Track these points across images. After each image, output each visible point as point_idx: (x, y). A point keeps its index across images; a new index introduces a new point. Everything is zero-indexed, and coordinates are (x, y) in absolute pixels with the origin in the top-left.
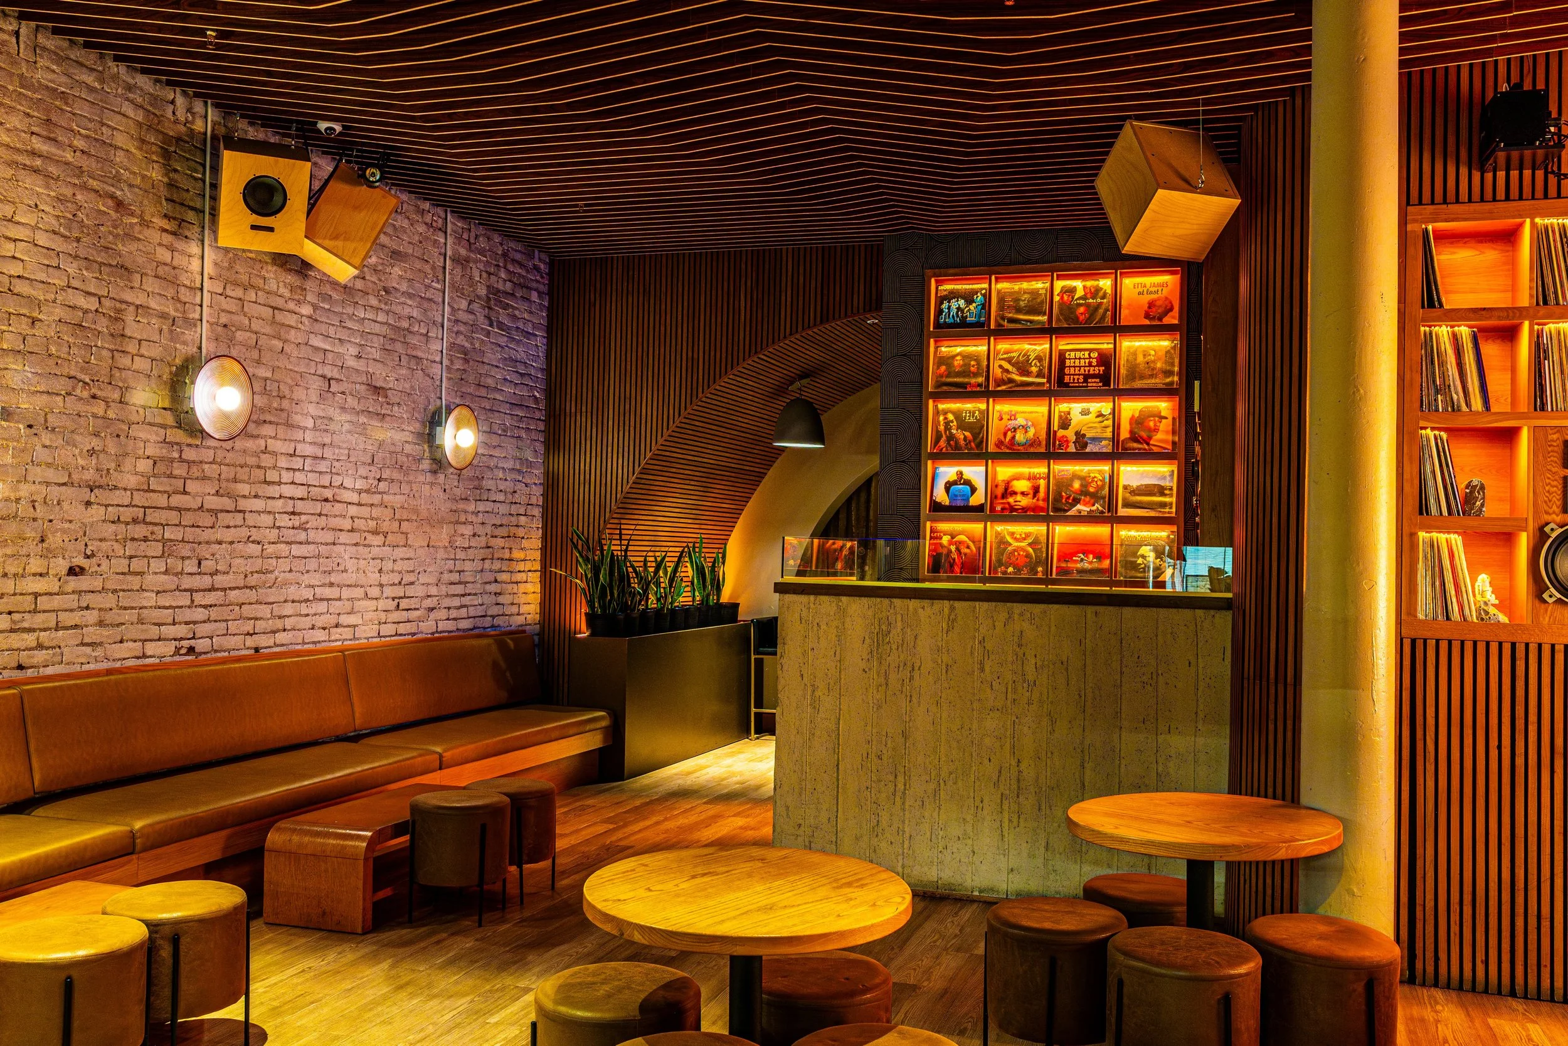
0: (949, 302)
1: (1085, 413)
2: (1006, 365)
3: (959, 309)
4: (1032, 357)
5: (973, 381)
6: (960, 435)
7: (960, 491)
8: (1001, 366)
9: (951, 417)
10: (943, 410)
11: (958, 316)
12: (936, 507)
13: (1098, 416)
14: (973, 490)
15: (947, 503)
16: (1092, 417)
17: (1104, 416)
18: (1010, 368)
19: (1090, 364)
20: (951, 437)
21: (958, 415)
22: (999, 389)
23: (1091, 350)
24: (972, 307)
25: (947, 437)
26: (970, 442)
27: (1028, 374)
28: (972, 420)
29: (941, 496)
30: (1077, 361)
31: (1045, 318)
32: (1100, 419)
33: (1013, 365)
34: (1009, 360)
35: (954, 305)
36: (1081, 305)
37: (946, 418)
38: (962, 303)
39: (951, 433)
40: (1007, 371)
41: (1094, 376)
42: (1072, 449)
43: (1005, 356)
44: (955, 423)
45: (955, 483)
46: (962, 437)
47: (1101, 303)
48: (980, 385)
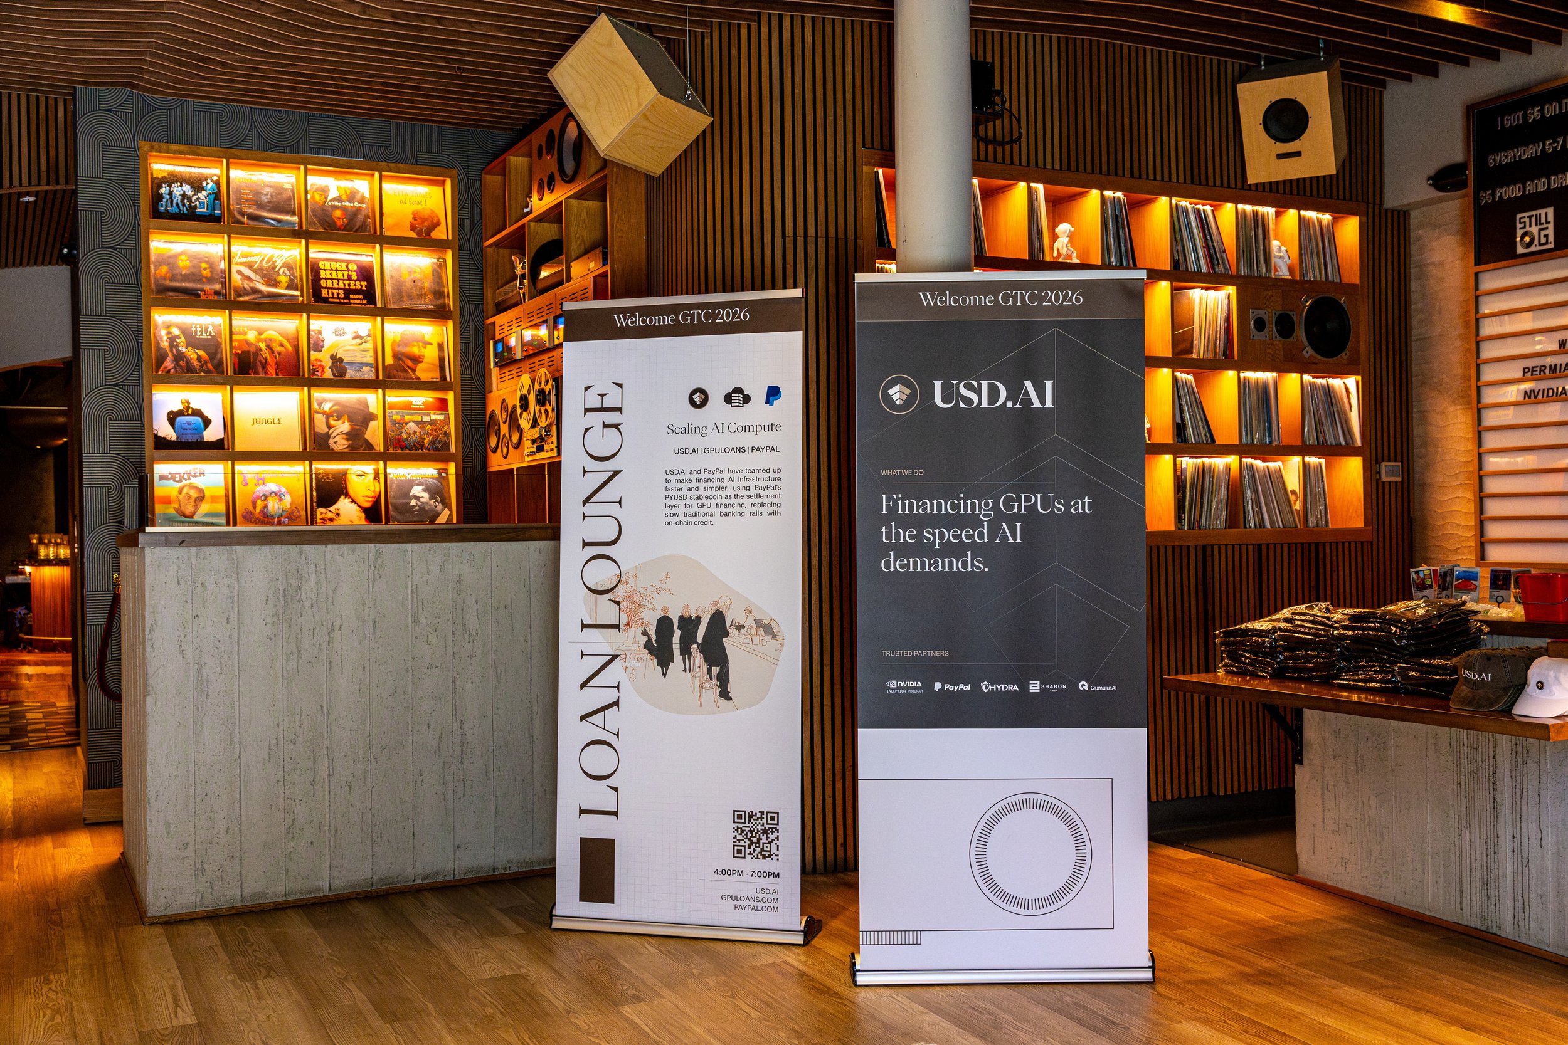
0: (170, 186)
1: (339, 333)
2: (247, 272)
3: (184, 196)
4: (279, 264)
5: (207, 287)
6: (192, 354)
7: (189, 423)
8: (239, 272)
9: (176, 332)
10: (164, 323)
11: (184, 205)
12: (161, 443)
13: (355, 338)
14: (207, 422)
15: (174, 438)
16: (349, 336)
17: (361, 338)
18: (252, 275)
19: (349, 278)
20: (179, 357)
21: (185, 331)
22: (241, 299)
23: (348, 262)
24: (202, 195)
25: (174, 355)
26: (206, 363)
27: (276, 284)
28: (204, 336)
29: (166, 431)
30: (334, 273)
31: (295, 219)
32: (357, 341)
33: (255, 271)
34: (250, 266)
35: (177, 190)
36: (336, 208)
37: (169, 333)
38: (187, 188)
39: (178, 350)
40: (249, 278)
41: (356, 292)
42: (328, 374)
43: (244, 260)
44: (183, 339)
45: (180, 413)
46: (195, 356)
47: (359, 209)
48: (217, 293)
